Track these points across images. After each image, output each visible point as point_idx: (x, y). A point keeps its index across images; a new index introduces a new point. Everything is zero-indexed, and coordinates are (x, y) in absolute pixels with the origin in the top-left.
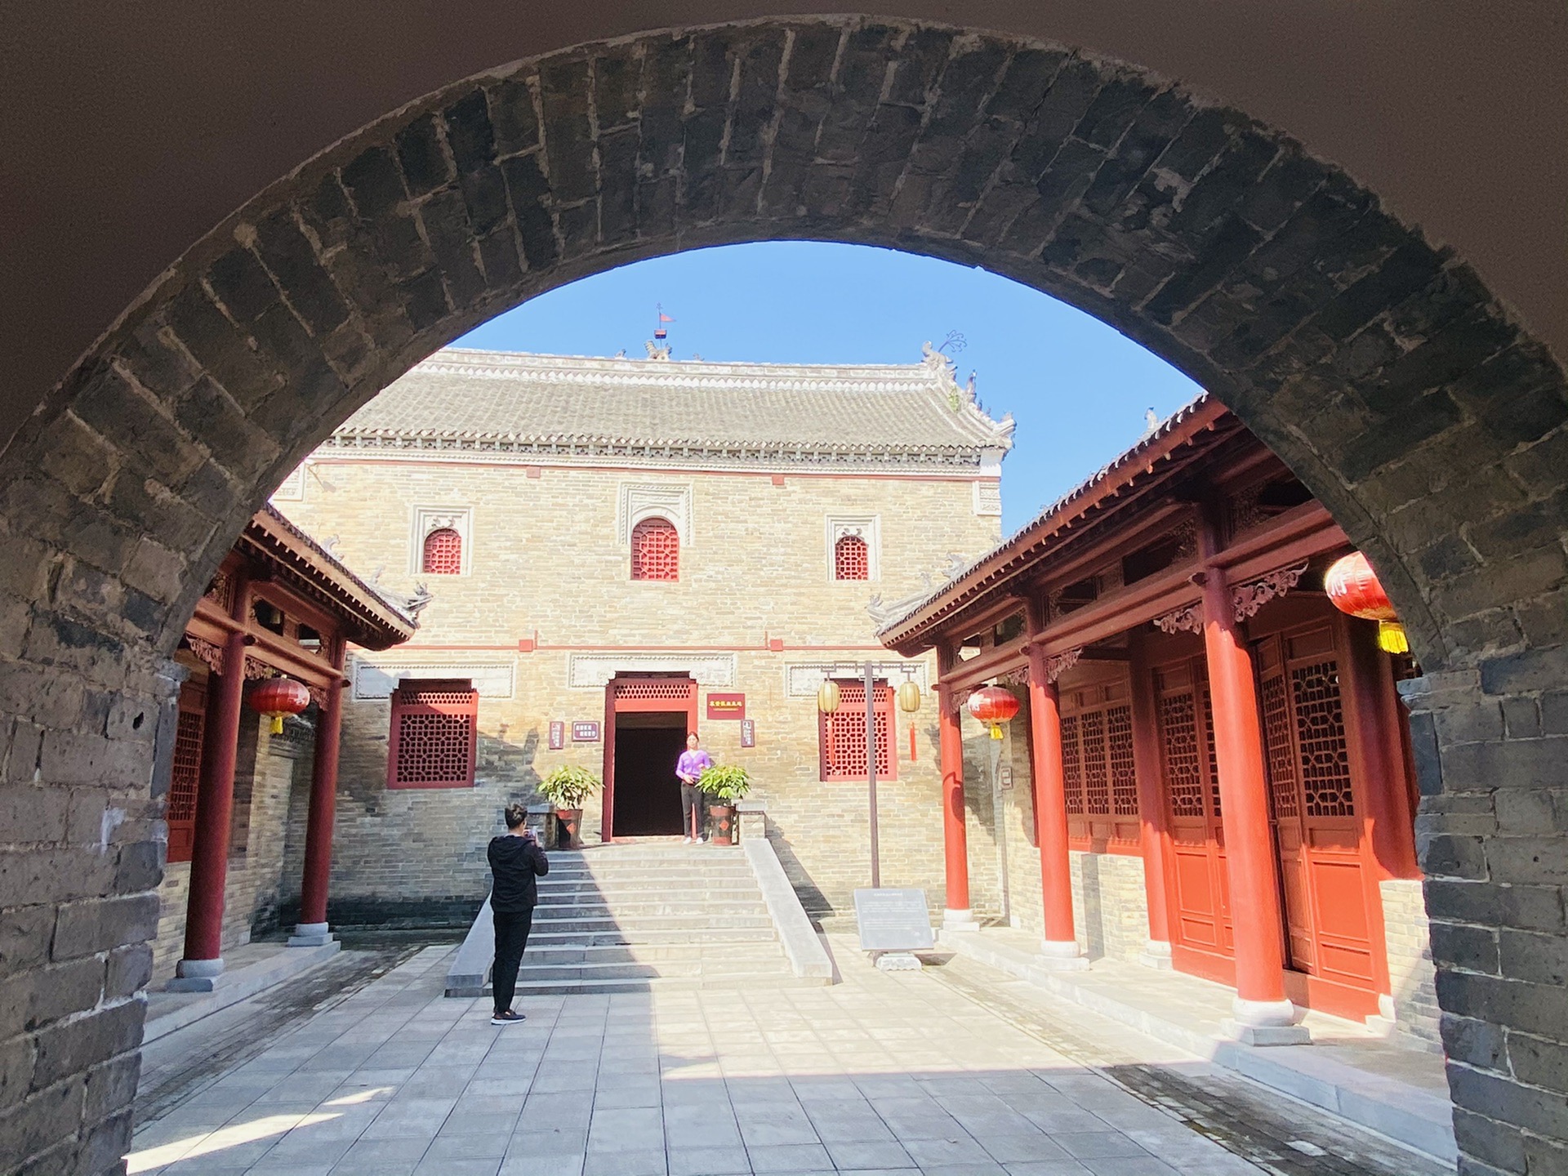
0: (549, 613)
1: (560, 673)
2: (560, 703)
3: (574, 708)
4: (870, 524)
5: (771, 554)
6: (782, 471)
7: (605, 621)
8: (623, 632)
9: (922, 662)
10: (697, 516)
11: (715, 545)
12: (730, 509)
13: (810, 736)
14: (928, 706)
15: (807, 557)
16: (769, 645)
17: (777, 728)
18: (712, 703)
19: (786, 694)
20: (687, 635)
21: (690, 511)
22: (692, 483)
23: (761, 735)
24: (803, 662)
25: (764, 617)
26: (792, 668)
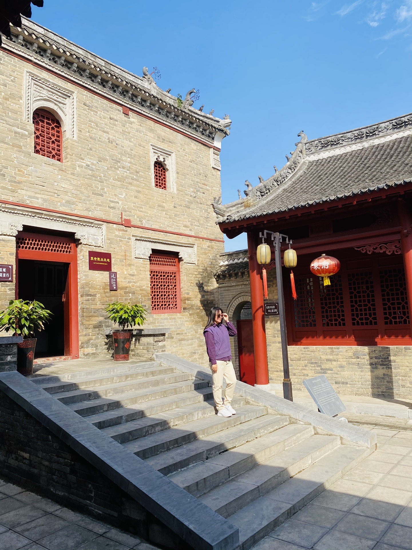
4: (169, 157)
5: (123, 161)
6: (128, 106)
7: (15, 182)
8: (29, 193)
9: (194, 245)
10: (79, 118)
11: (90, 144)
12: (99, 120)
13: (146, 285)
14: (196, 270)
15: (142, 169)
16: (123, 222)
17: (129, 279)
18: (92, 258)
19: (133, 257)
20: (74, 206)
21: (75, 113)
22: (76, 92)
23: (120, 283)
24: (142, 237)
25: (120, 202)
26: (136, 239)
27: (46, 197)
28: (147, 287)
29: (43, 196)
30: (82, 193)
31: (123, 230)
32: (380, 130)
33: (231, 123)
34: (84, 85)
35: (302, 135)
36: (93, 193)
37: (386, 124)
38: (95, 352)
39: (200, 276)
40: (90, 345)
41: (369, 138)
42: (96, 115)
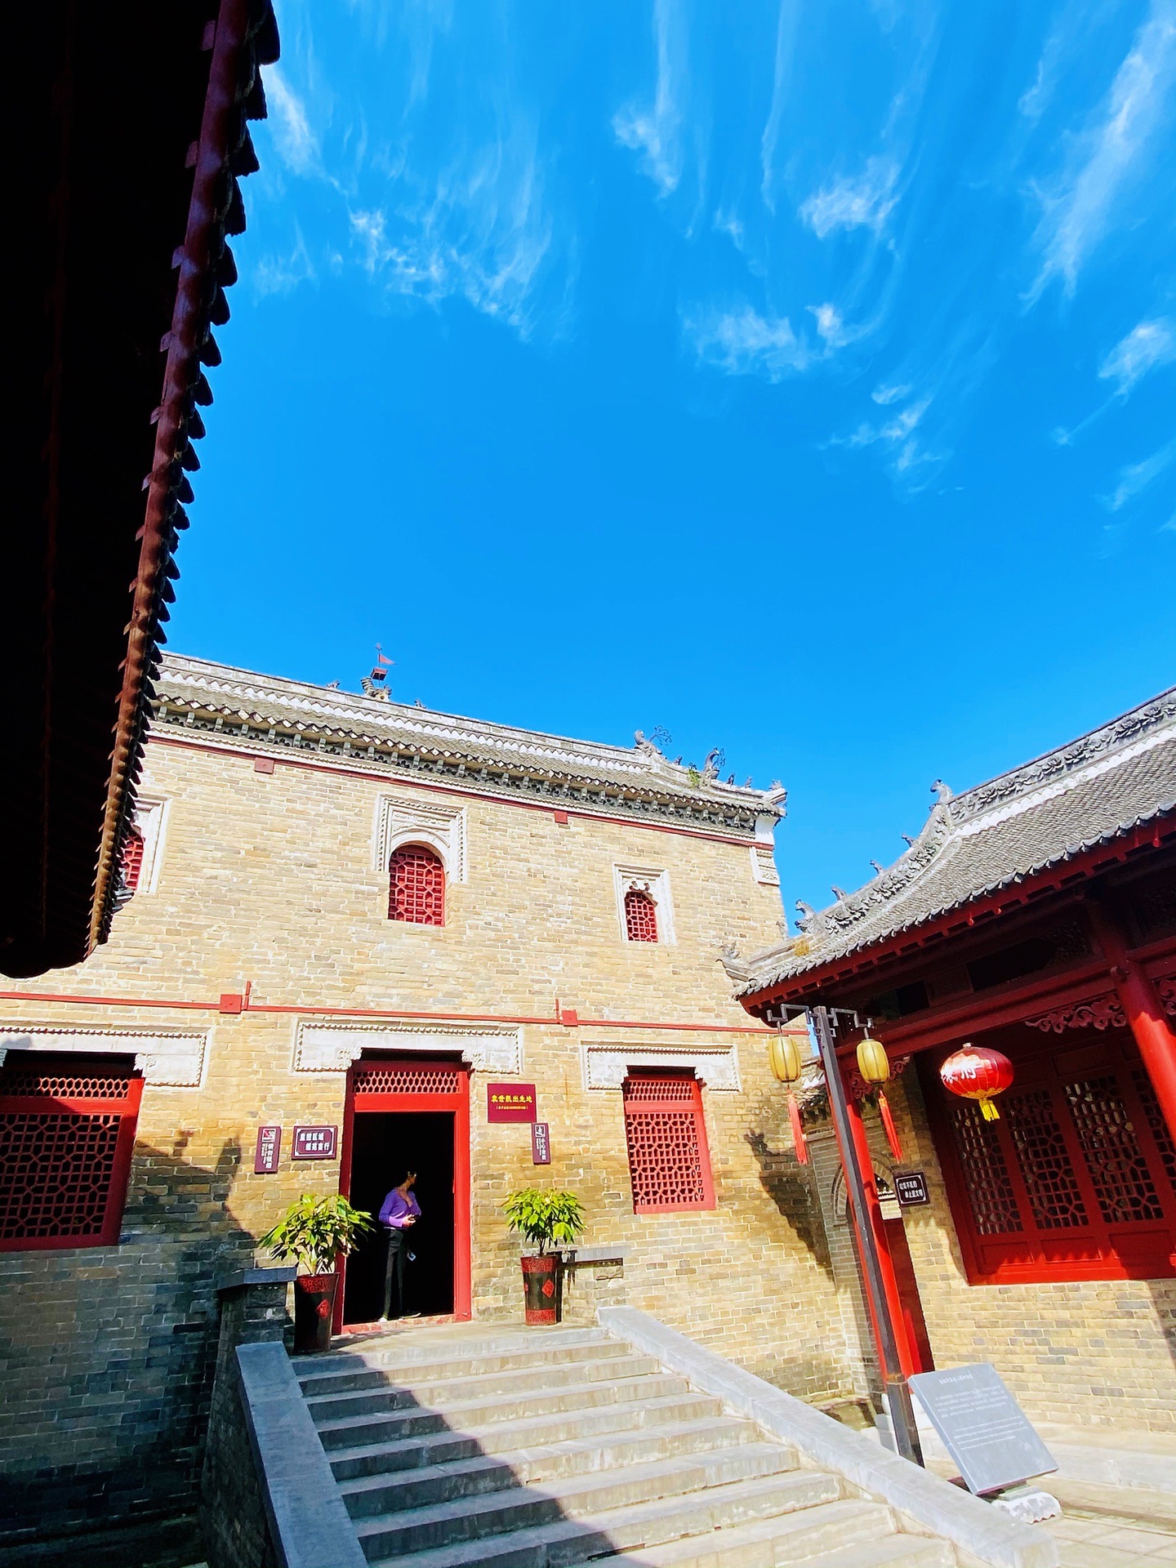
0: (270, 957)
1: (281, 1048)
2: (277, 1097)
3: (298, 1105)
4: (657, 879)
5: (557, 903)
6: (565, 808)
7: (351, 974)
8: (375, 990)
9: (730, 1047)
10: (472, 847)
11: (493, 885)
12: (510, 843)
13: (617, 1147)
14: (742, 1105)
15: (597, 911)
16: (561, 1018)
17: (576, 1135)
18: (494, 1097)
19: (585, 1086)
20: (461, 999)
21: (464, 841)
22: (466, 807)
23: (557, 1147)
24: (602, 1043)
25: (554, 980)
26: (589, 1050)
27: (407, 991)
28: (621, 1151)
29: (401, 991)
30: (476, 973)
31: (561, 1034)
32: (1092, 747)
33: (786, 793)
34: (480, 793)
35: (940, 788)
36: (498, 972)
37: (1103, 732)
38: (502, 1305)
39: (753, 1118)
40: (491, 1290)
41: (1074, 768)
42: (505, 836)
